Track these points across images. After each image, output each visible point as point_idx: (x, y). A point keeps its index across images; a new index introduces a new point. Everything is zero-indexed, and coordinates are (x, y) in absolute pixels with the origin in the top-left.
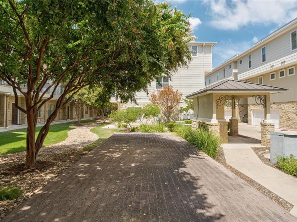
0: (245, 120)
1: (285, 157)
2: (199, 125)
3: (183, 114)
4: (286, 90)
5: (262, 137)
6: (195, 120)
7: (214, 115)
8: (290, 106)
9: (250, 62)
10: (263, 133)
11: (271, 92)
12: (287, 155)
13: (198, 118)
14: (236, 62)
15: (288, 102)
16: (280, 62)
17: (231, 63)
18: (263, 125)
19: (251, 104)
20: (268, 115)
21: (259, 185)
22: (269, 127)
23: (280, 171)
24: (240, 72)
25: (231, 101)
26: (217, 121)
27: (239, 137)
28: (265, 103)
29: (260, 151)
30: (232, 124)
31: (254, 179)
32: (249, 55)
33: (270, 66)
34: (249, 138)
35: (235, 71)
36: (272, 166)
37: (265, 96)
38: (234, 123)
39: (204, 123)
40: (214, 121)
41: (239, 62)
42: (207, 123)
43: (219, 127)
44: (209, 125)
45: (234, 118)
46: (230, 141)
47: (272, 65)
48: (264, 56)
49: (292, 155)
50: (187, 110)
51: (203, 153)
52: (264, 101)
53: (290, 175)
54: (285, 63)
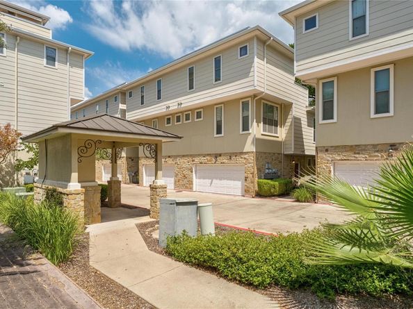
0: (135, 179)
1: (176, 236)
2: (47, 194)
3: (23, 172)
4: (181, 138)
5: (151, 206)
6: (40, 186)
7: (75, 176)
8: (186, 161)
9: (142, 97)
10: (153, 200)
11: (164, 140)
12: (179, 232)
13: (47, 181)
14: (124, 94)
15: (184, 156)
16: (176, 104)
17: (118, 93)
18: (153, 188)
19: (142, 157)
20: (160, 173)
21: (138, 298)
22: (160, 190)
23: (169, 260)
24: (129, 110)
25: (110, 151)
26: (79, 185)
27: (121, 208)
28: (156, 155)
29: (147, 228)
30: (111, 189)
31: (130, 289)
32: (141, 86)
33: (165, 107)
34: (136, 207)
35: (122, 106)
36: (161, 253)
37: (156, 145)
38: (114, 187)
39: (55, 191)
40: (74, 185)
41: (128, 94)
42: (60, 190)
43: (82, 197)
44: (64, 194)
45: (114, 179)
46: (104, 218)
47: (167, 106)
48: (159, 91)
49: (184, 231)
50: (30, 164)
51: (40, 256)
52: (156, 151)
53: (182, 263)
54: (182, 106)
